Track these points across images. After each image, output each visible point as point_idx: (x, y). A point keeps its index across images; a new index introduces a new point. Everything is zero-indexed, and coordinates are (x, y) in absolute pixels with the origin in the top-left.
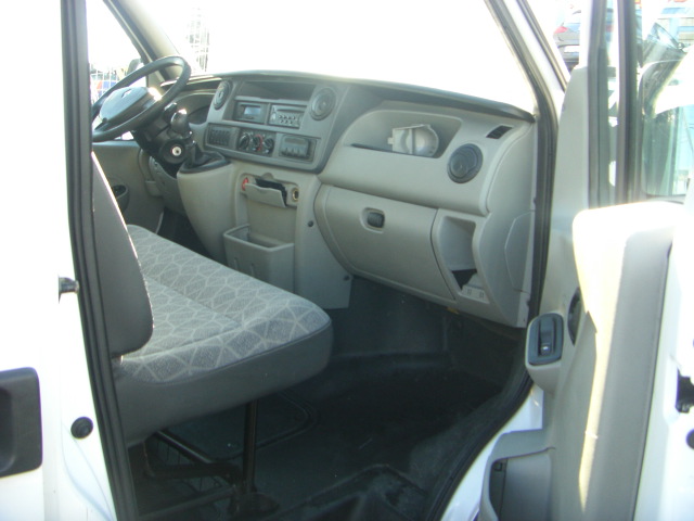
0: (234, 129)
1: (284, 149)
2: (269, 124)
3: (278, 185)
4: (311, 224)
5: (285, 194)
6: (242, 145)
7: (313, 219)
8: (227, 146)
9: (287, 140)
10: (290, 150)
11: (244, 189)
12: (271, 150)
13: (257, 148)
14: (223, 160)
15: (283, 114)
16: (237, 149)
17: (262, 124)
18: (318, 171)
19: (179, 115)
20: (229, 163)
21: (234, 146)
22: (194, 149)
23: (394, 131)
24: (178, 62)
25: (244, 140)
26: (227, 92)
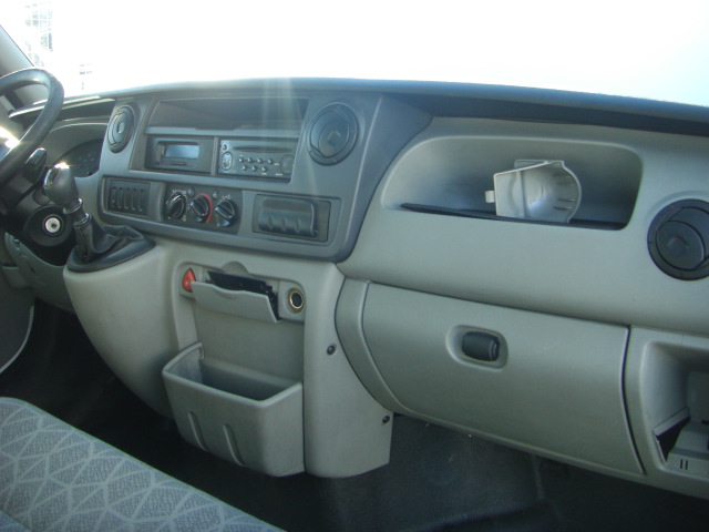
0: (154, 186)
1: (263, 220)
2: (219, 174)
3: (257, 285)
4: (331, 351)
5: (274, 299)
6: (173, 213)
7: (335, 340)
8: (144, 214)
9: (267, 204)
10: (277, 222)
11: (189, 289)
12: (235, 221)
13: (204, 219)
14: (141, 240)
15: (248, 156)
16: (165, 220)
17: (206, 174)
18: (340, 258)
19: (56, 174)
20: (152, 245)
21: (159, 217)
22: (90, 228)
23: (496, 177)
24: (38, 78)
25: (178, 204)
26: (130, 122)
